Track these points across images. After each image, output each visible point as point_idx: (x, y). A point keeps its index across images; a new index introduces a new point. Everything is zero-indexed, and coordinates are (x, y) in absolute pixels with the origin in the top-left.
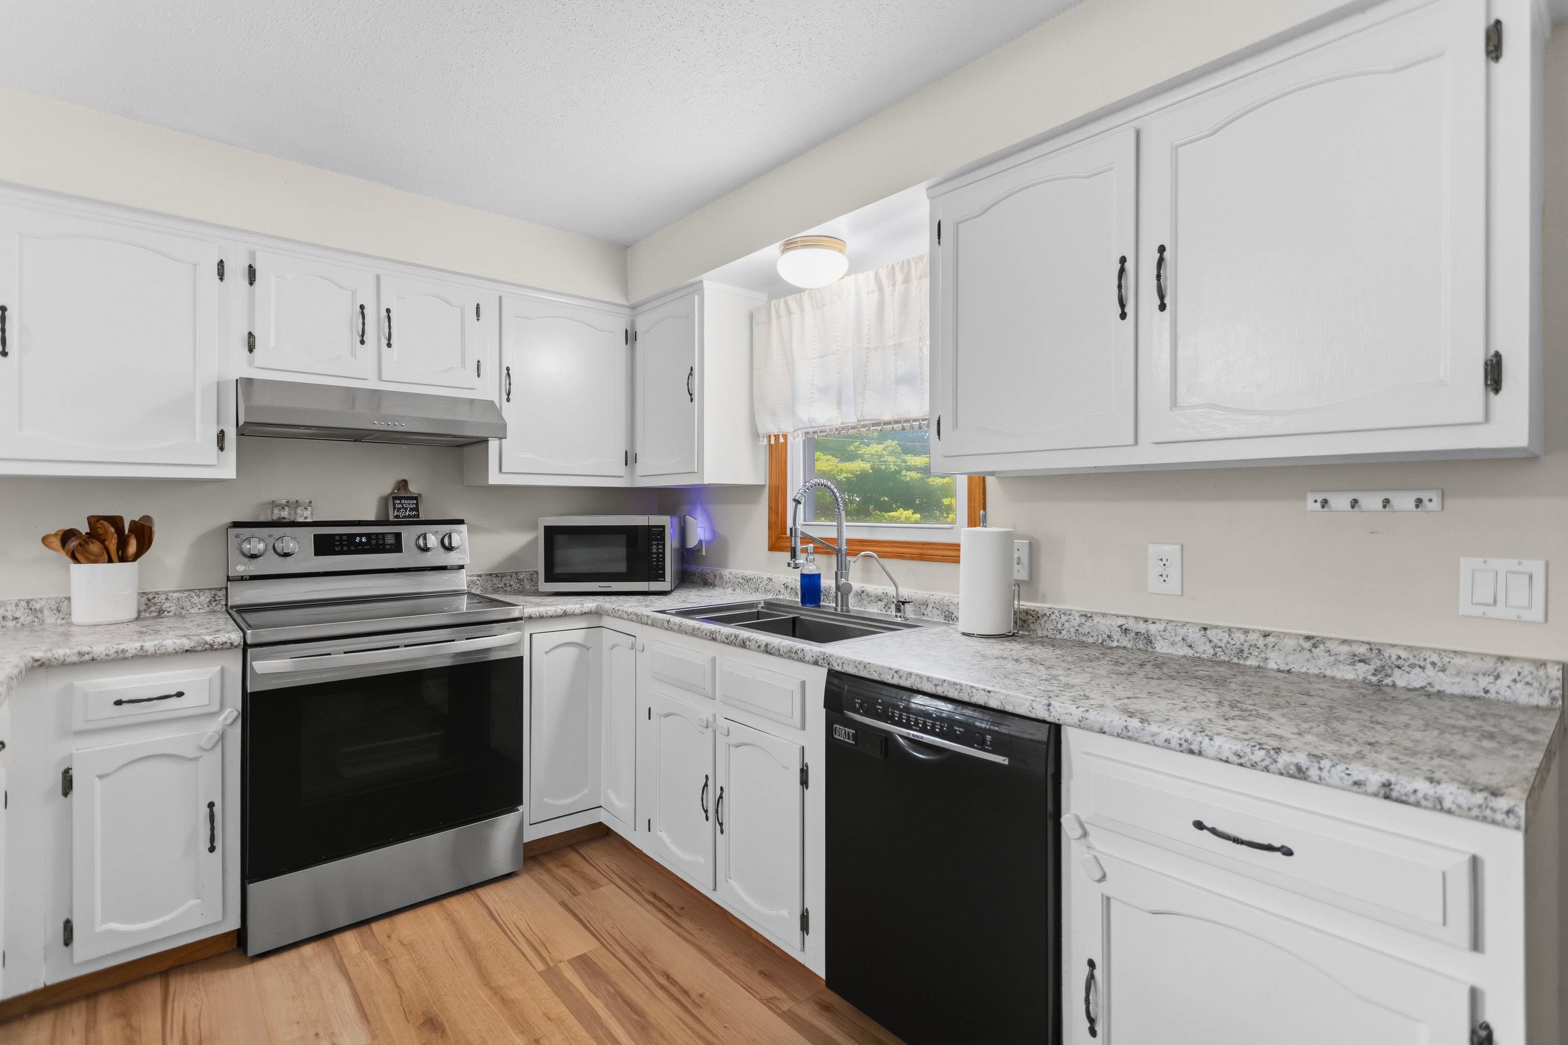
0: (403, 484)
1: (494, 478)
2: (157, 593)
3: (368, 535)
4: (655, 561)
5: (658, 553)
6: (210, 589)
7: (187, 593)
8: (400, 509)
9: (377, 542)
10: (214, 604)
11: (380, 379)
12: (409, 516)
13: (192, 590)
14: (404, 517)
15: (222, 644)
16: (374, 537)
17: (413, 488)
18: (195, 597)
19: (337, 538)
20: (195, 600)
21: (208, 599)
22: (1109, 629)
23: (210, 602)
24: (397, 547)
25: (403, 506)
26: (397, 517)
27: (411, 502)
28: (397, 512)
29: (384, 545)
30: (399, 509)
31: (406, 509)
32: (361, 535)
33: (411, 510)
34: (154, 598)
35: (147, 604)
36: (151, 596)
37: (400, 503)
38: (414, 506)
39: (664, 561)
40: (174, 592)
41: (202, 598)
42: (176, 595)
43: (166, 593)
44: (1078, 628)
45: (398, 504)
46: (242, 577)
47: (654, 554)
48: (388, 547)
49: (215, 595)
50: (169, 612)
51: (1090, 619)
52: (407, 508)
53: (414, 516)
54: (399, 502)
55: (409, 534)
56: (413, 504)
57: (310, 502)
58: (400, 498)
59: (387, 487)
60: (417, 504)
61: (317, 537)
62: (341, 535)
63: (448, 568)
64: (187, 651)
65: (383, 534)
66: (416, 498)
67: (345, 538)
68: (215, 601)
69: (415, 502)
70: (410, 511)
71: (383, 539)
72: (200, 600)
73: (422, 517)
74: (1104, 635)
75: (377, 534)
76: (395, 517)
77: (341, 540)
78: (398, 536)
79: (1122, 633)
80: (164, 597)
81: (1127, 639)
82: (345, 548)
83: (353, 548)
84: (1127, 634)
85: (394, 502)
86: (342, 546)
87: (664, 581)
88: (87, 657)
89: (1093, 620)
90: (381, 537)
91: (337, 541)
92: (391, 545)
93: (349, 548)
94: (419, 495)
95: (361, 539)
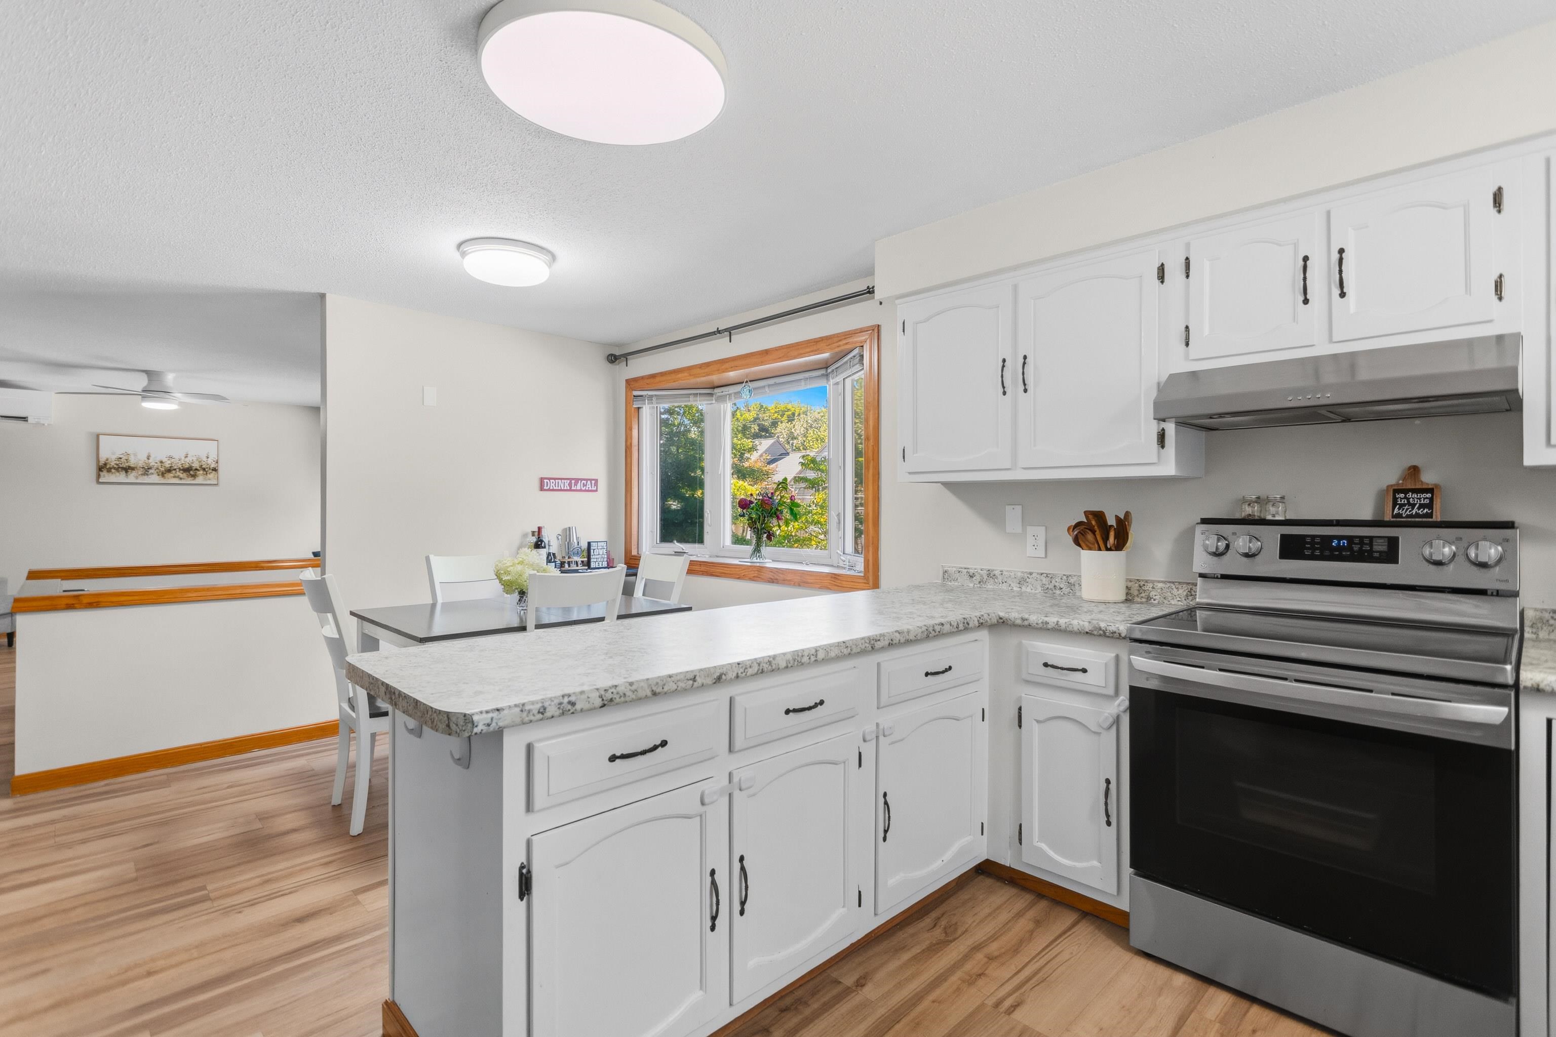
0: (1414, 471)
1: (1538, 456)
2: (1147, 581)
3: (1350, 539)
6: (1188, 584)
7: (1168, 585)
8: (1404, 505)
9: (1361, 549)
10: (1190, 598)
11: (1331, 341)
12: (1417, 515)
13: (1173, 583)
14: (1408, 516)
15: (1112, 633)
16: (1357, 541)
17: (1428, 478)
18: (1175, 589)
19: (1308, 540)
20: (1175, 591)
21: (1185, 593)
23: (1187, 596)
24: (1391, 555)
25: (1409, 501)
26: (1397, 515)
27: (1423, 496)
28: (1399, 509)
29: (1371, 551)
30: (1401, 506)
31: (1413, 506)
32: (1340, 538)
33: (1422, 506)
34: (1144, 585)
35: (1139, 591)
36: (1142, 583)
37: (1405, 498)
38: (1427, 501)
40: (1159, 582)
41: (1181, 591)
42: (1160, 585)
43: (1153, 582)
45: (1401, 498)
48: (1376, 555)
49: (1191, 589)
50: (1155, 600)
52: (1415, 505)
53: (1426, 516)
54: (1402, 495)
55: (1407, 538)
56: (1425, 499)
57: (1284, 496)
58: (1406, 491)
59: (1391, 476)
60: (1431, 499)
61: (1284, 538)
62: (1313, 537)
64: (1087, 633)
65: (1371, 538)
66: (1431, 491)
67: (1318, 540)
68: (1192, 595)
69: (1429, 495)
70: (1419, 509)
71: (1371, 544)
73: (1440, 517)
75: (1361, 538)
76: (1393, 516)
77: (1313, 543)
78: (1393, 543)
80: (1151, 585)
82: (1317, 553)
83: (1327, 553)
85: (1395, 495)
86: (1313, 549)
88: (1026, 623)
90: (1367, 541)
91: (1308, 543)
92: (1380, 552)
93: (1321, 552)
94: (1437, 486)
95: (1339, 543)
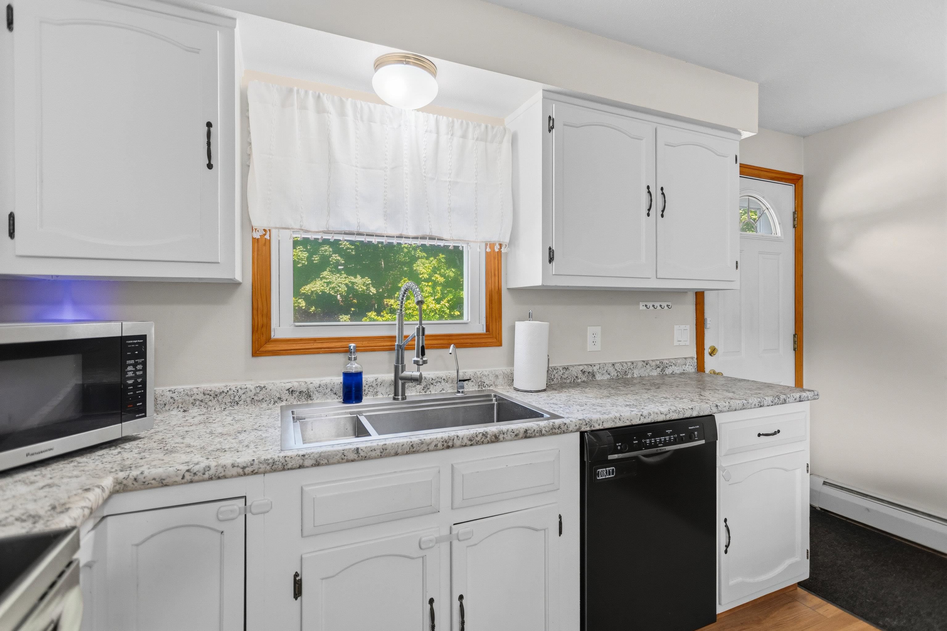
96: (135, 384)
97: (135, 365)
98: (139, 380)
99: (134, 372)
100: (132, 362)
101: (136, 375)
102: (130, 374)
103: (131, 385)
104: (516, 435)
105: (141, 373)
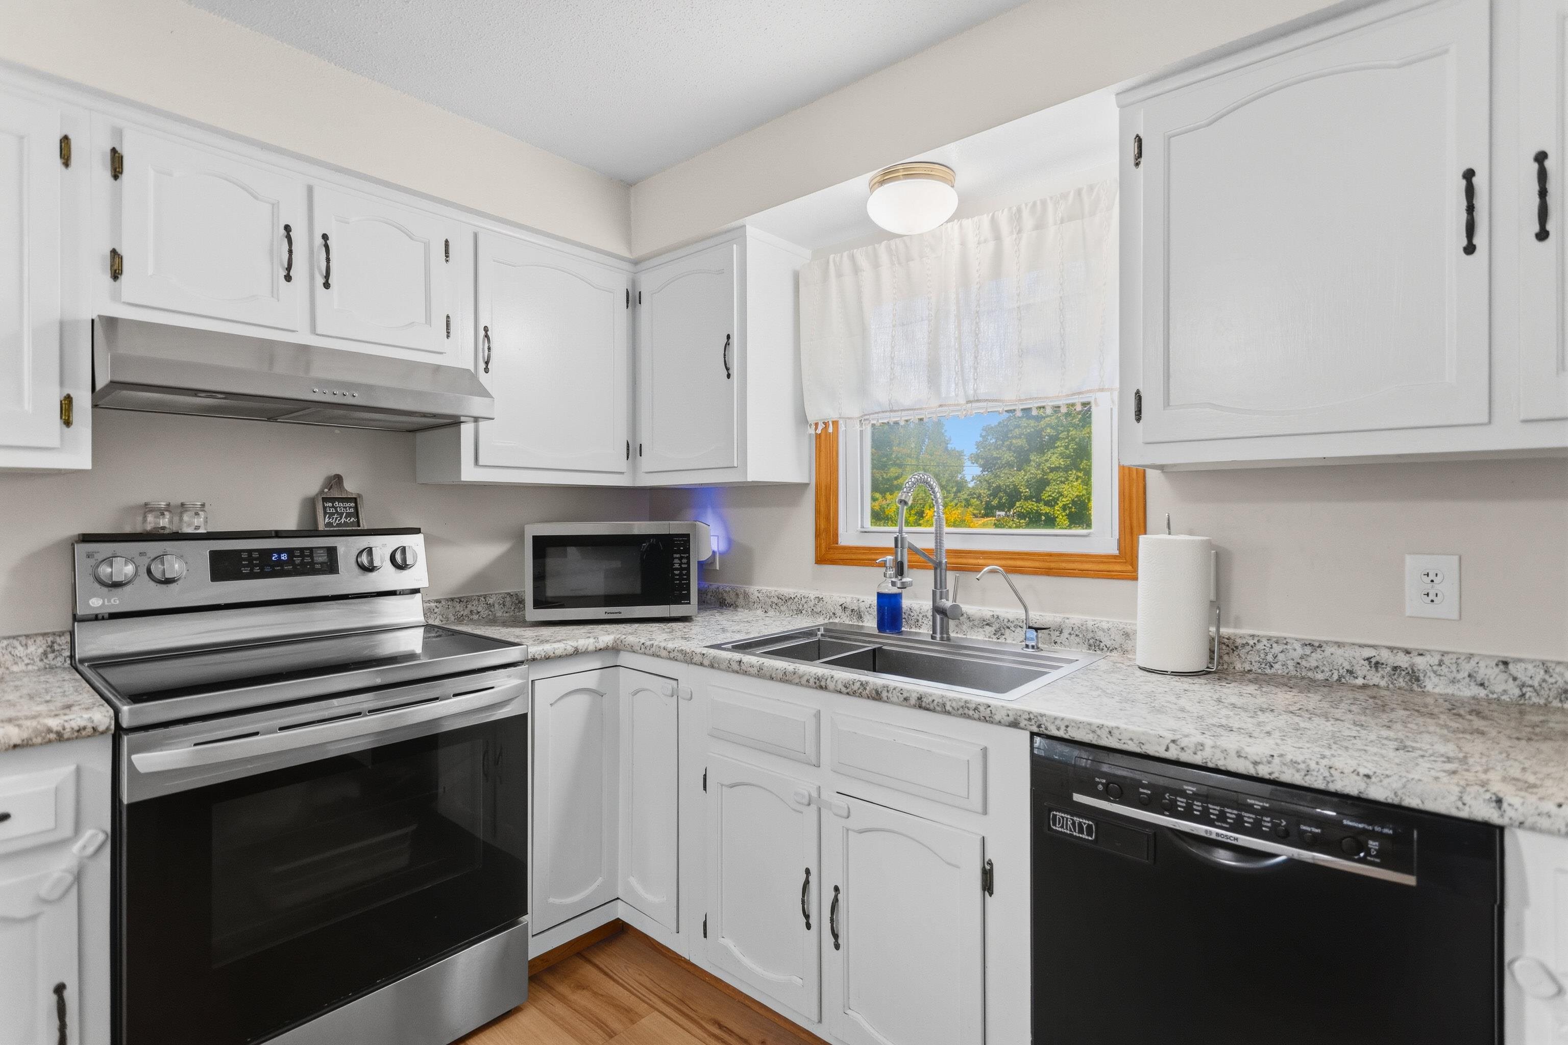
0: (336, 481)
1: (469, 473)
3: (290, 551)
4: (677, 579)
5: (681, 569)
6: (44, 635)
7: (7, 642)
8: (333, 514)
9: (302, 561)
10: (51, 656)
11: (313, 331)
12: (346, 524)
13: (14, 637)
14: (338, 525)
16: (297, 553)
17: (351, 487)
18: (20, 648)
19: (245, 555)
20: (20, 651)
21: (41, 650)
22: (1350, 662)
23: (45, 654)
24: (331, 567)
25: (337, 510)
26: (329, 524)
27: (348, 505)
28: (329, 518)
29: (312, 563)
30: (331, 515)
31: (341, 515)
32: (279, 551)
33: (349, 515)
37: (333, 507)
38: (352, 510)
39: (688, 579)
41: (32, 649)
44: (1299, 661)
45: (330, 507)
46: (97, 616)
47: (677, 569)
48: (318, 566)
49: (53, 642)
51: (1319, 650)
52: (342, 514)
53: (352, 524)
54: (330, 504)
55: (347, 548)
56: (350, 508)
57: (203, 505)
58: (332, 500)
59: (313, 485)
60: (356, 508)
61: (215, 556)
62: (250, 552)
63: (398, 593)
65: (311, 549)
66: (354, 500)
67: (255, 555)
68: (53, 651)
69: (353, 505)
70: (346, 518)
71: (311, 556)
72: (29, 651)
73: (364, 525)
74: (1341, 671)
75: (302, 550)
76: (326, 526)
77: (250, 558)
78: (332, 552)
79: (1371, 667)
81: (1379, 675)
82: (257, 570)
83: (268, 569)
84: (1380, 669)
85: (324, 505)
86: (251, 565)
87: (689, 603)
89: (1323, 651)
90: (307, 553)
91: (245, 559)
92: (322, 564)
93: (262, 569)
94: (359, 496)
95: (279, 557)
96: (681, 575)
97: (681, 559)
98: (684, 572)
99: (680, 564)
100: (678, 556)
101: (681, 566)
102: (677, 566)
103: (677, 575)
104: (906, 699)
105: (686, 566)
